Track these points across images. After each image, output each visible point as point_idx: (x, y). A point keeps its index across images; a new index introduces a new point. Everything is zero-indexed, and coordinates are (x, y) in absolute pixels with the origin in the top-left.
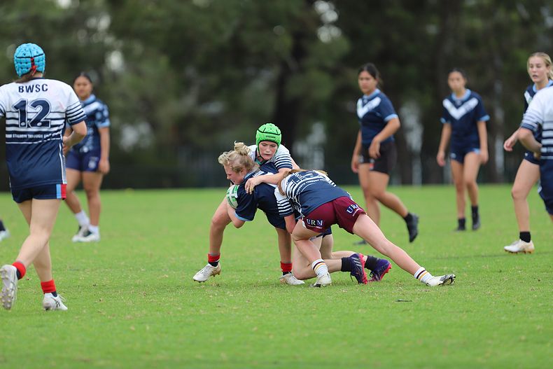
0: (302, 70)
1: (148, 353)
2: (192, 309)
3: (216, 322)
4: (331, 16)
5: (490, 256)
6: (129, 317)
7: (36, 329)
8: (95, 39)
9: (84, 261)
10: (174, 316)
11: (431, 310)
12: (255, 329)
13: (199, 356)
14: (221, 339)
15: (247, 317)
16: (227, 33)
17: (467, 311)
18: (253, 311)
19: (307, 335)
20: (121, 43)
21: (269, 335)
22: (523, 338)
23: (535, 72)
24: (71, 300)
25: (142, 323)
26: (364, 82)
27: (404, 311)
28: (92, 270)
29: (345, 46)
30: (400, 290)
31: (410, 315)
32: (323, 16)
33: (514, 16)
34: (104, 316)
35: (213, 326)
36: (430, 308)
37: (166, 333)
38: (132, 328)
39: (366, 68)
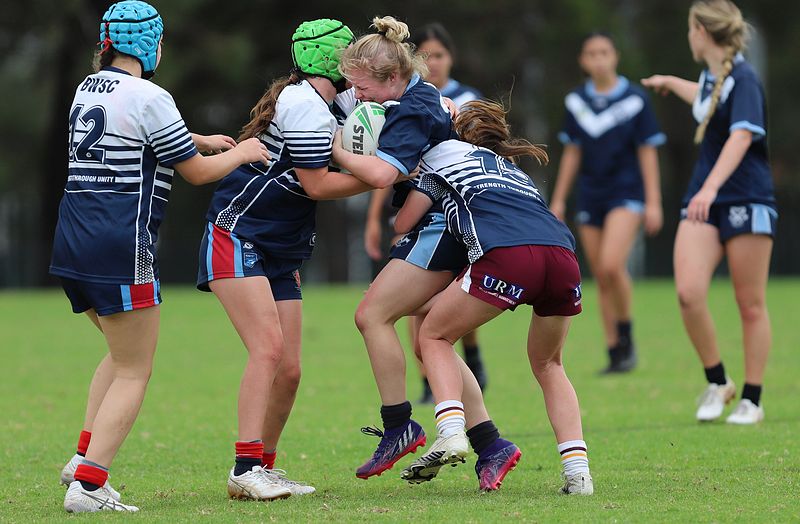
39: (430, 33)
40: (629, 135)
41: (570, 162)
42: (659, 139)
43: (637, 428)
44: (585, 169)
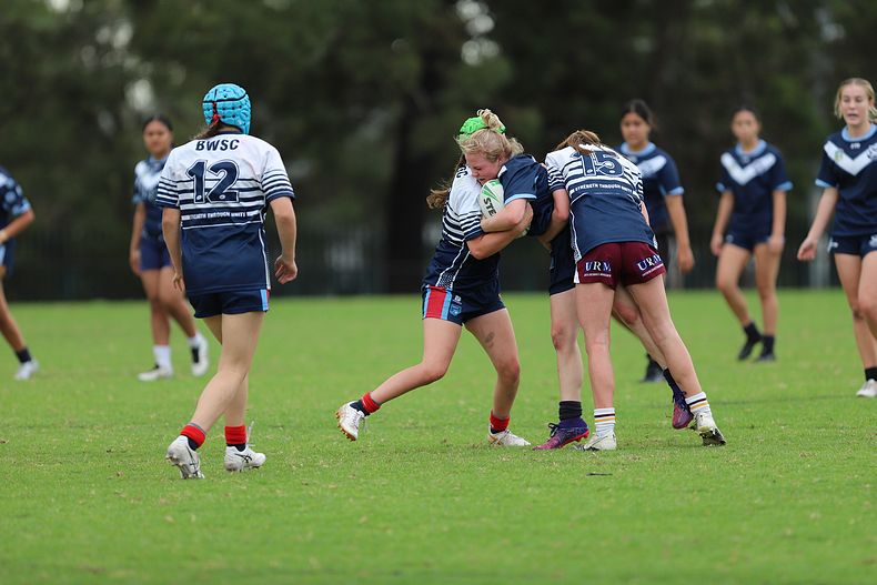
0: (437, 110)
1: (194, 559)
2: (264, 488)
3: (302, 509)
4: (484, 24)
5: (736, 403)
6: (164, 501)
7: (16, 520)
8: (108, 62)
9: (91, 412)
10: (236, 500)
11: (643, 489)
12: (363, 519)
13: (276, 563)
14: (310, 535)
15: (351, 500)
16: (319, 51)
17: (699, 491)
18: (362, 490)
19: (445, 529)
20: (149, 68)
21: (385, 529)
22: (789, 532)
23: (853, 109)
24: (73, 475)
25: (184, 511)
26: (632, 128)
27: (599, 490)
28: (105, 428)
29: (504, 71)
30: (594, 457)
31: (610, 496)
32: (470, 24)
33: (773, 24)
34: (125, 500)
35: (297, 515)
36: (641, 486)
37: (223, 526)
38: (169, 519)
39: (633, 107)
40: (766, 182)
41: (726, 205)
42: (788, 186)
43: (825, 397)
44: (737, 208)
